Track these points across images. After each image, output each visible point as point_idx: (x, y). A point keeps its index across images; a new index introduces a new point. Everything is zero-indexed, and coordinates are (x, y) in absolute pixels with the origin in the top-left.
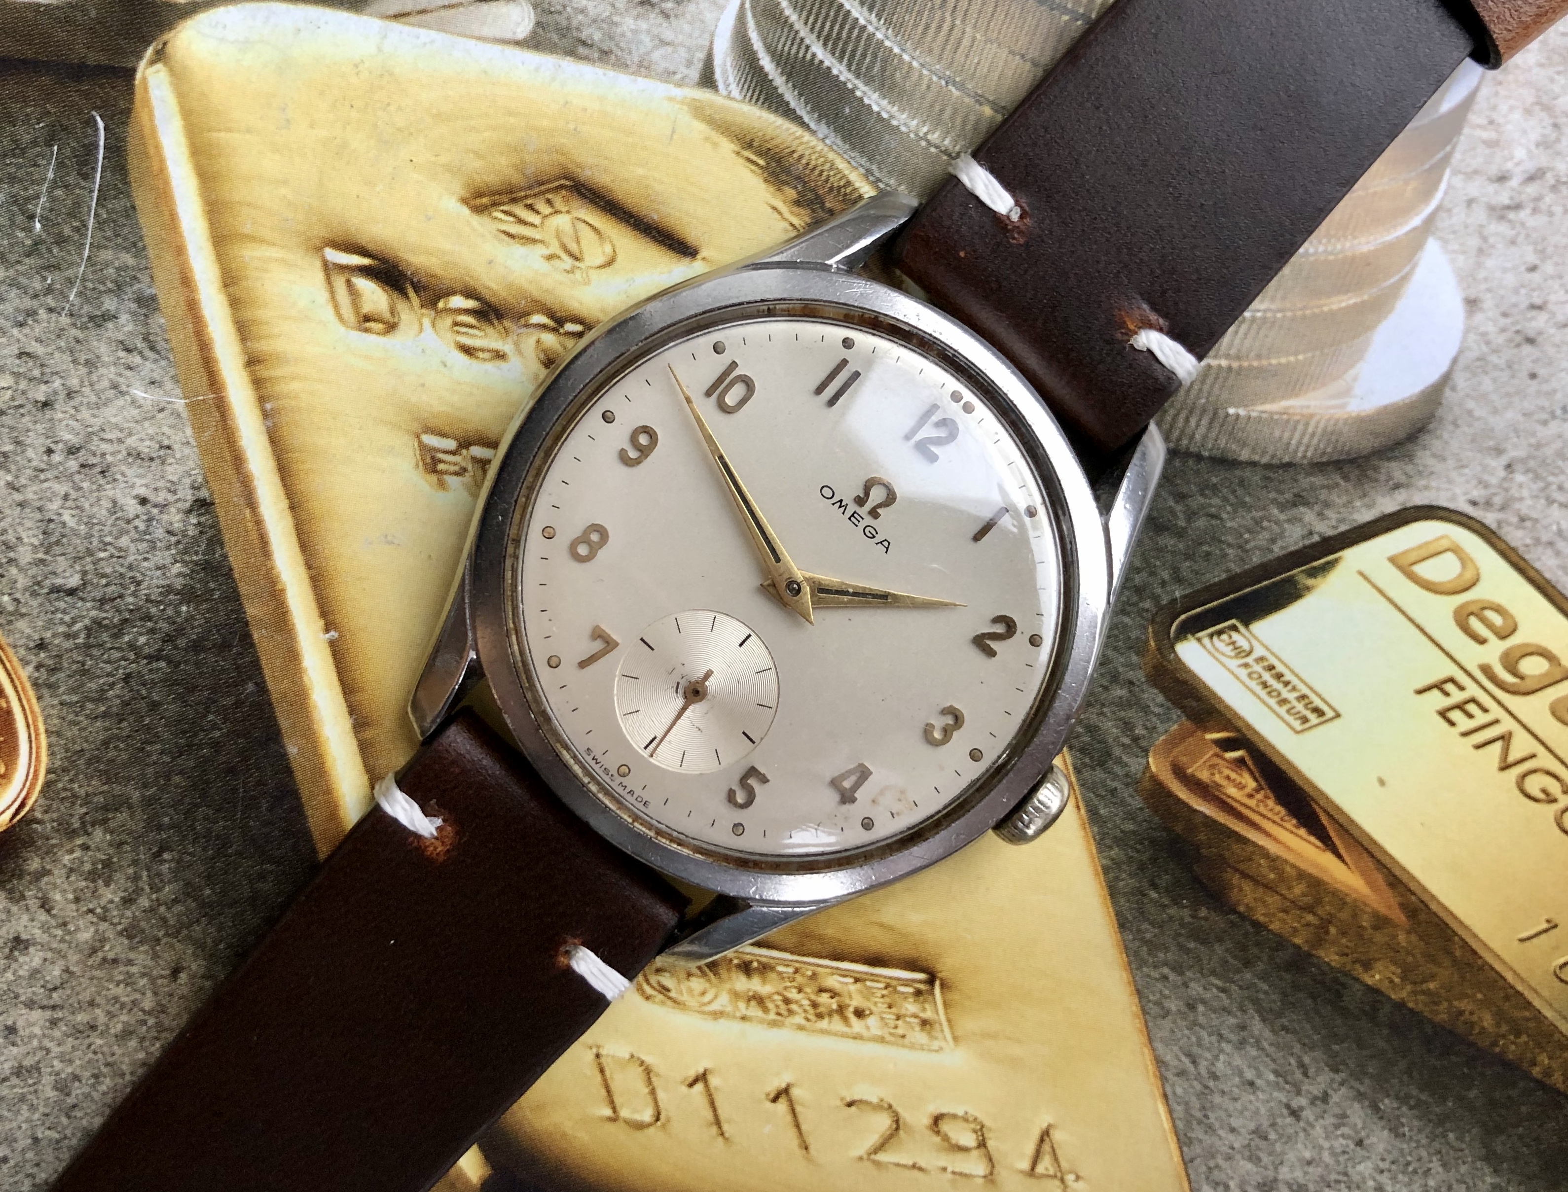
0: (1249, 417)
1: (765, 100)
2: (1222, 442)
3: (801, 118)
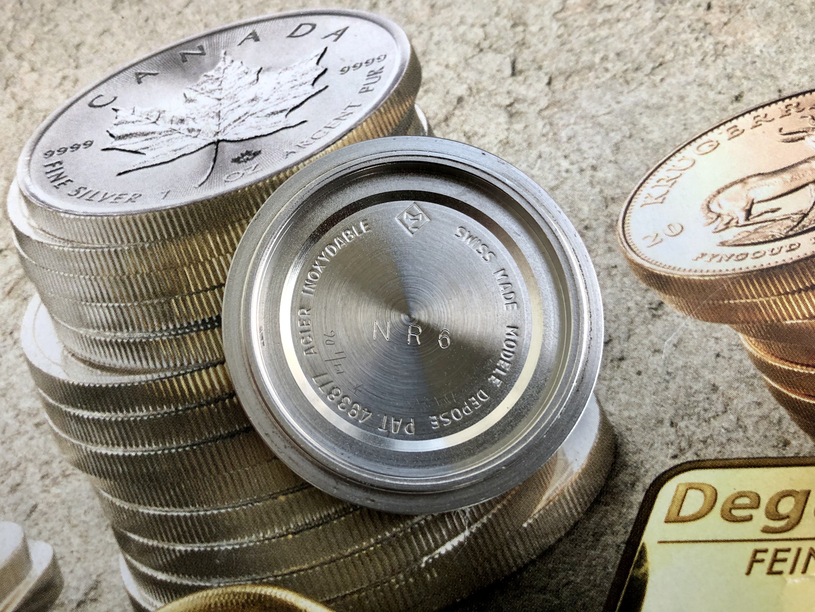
0: (536, 520)
1: (175, 593)
2: (536, 544)
3: (199, 585)
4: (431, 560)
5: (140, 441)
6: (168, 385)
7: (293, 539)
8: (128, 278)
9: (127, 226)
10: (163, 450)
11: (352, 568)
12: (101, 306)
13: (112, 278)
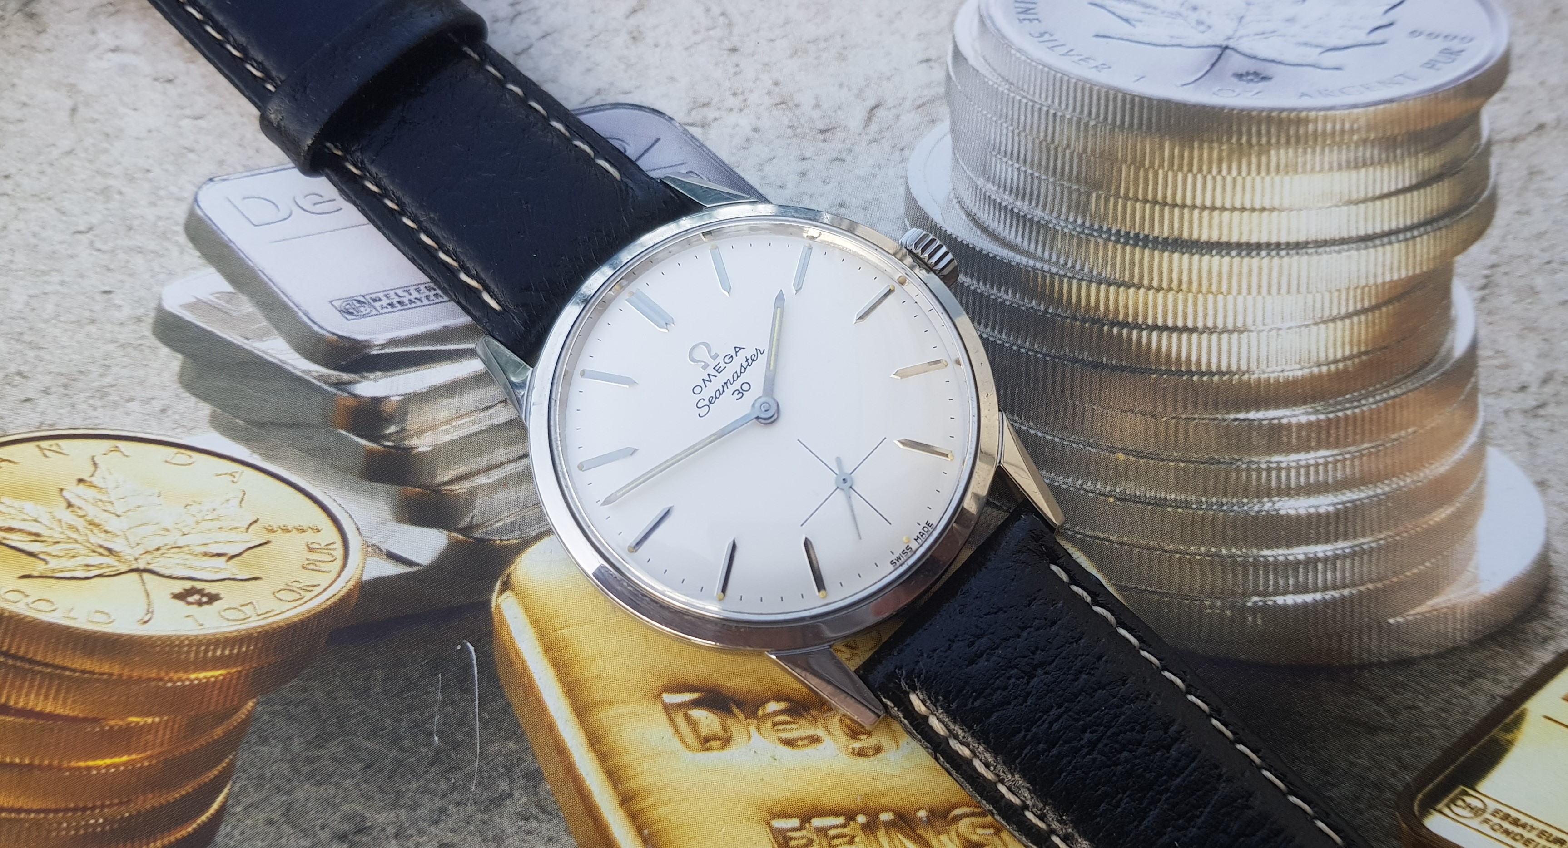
0: (1408, 622)
2: (1394, 648)
4: (1261, 604)
5: (990, 324)
6: (1048, 281)
7: (1114, 505)
8: (1056, 148)
9: (1079, 94)
10: (1013, 345)
11: (1165, 566)
12: (1012, 165)
13: (1037, 141)
